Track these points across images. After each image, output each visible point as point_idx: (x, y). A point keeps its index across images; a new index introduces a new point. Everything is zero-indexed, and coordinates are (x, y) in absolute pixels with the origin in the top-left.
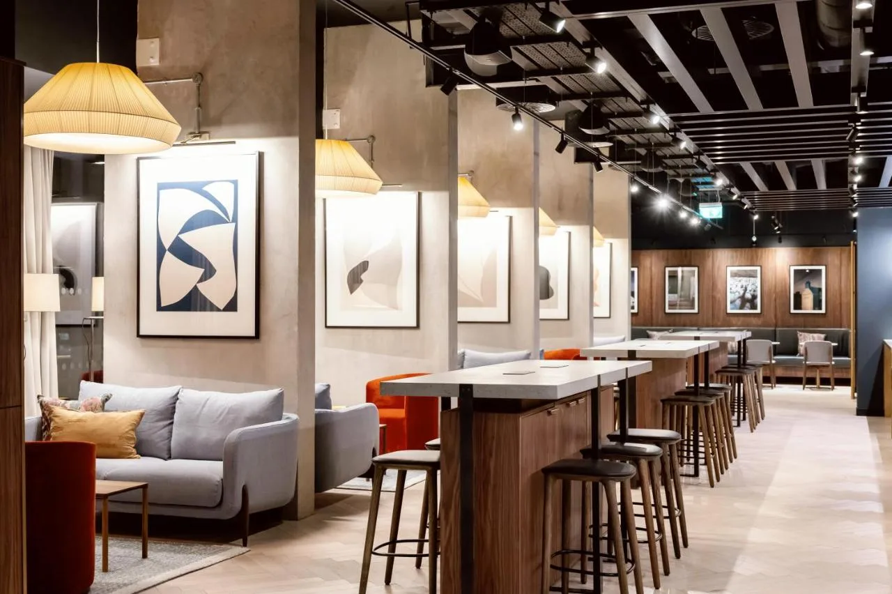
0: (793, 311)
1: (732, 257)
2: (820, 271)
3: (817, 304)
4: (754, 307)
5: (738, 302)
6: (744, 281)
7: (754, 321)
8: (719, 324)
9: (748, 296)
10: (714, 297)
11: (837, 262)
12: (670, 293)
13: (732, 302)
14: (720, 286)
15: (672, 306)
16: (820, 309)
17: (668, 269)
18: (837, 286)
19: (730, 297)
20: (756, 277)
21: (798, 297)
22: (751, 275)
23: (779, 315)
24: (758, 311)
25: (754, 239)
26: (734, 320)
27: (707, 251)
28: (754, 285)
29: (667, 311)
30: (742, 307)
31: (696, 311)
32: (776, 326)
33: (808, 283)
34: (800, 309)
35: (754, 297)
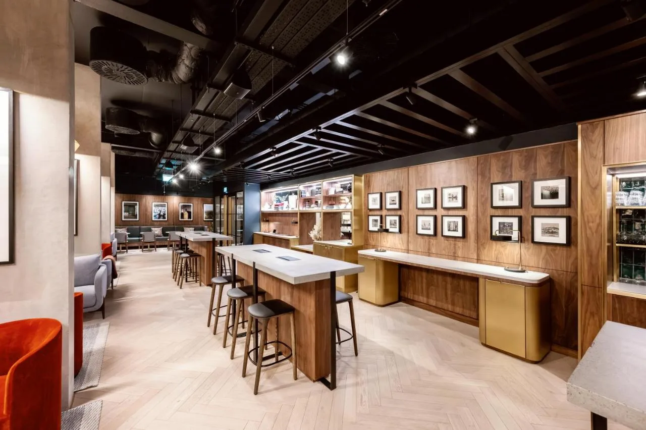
0: (180, 219)
1: (154, 199)
2: (191, 206)
3: (190, 217)
4: (164, 218)
5: (158, 216)
6: (160, 208)
7: (164, 223)
8: (149, 224)
9: (162, 214)
10: (146, 214)
11: (197, 203)
12: (124, 212)
13: (155, 216)
14: (149, 210)
15: (125, 217)
16: (191, 219)
17: (123, 202)
18: (197, 211)
19: (153, 214)
20: (165, 207)
21: (182, 214)
22: (164, 206)
23: (174, 222)
24: (166, 219)
25: (164, 192)
26: (155, 223)
27: (143, 196)
28: (164, 210)
29: (123, 219)
30: (159, 218)
31: (138, 219)
32: (174, 225)
33: (186, 210)
34: (183, 218)
35: (164, 214)
